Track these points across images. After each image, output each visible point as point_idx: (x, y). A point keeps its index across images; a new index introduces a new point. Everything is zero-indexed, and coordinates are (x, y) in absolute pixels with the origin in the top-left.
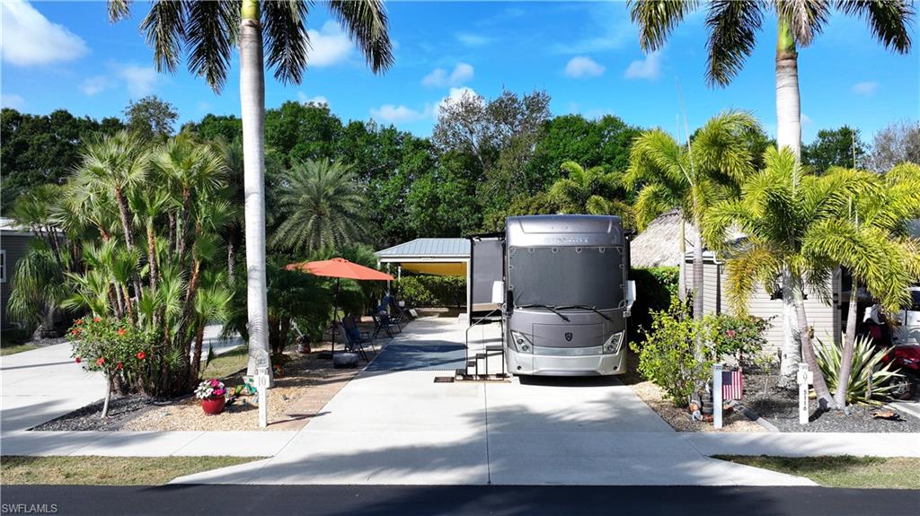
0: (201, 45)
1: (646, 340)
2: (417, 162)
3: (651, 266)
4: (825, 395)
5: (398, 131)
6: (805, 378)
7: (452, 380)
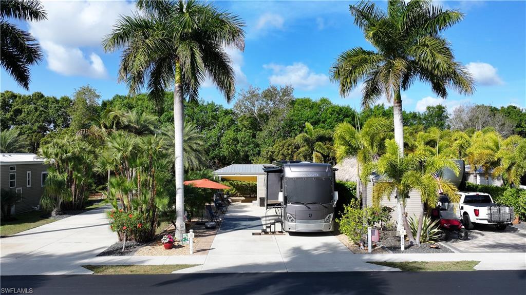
0: (153, 91)
1: (342, 217)
2: (226, 121)
3: (344, 181)
4: (412, 240)
5: (216, 104)
6: (403, 232)
7: (260, 234)
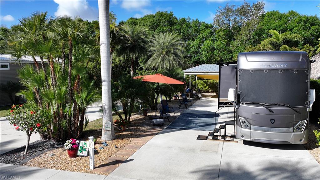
2: (206, 33)
5: (199, 21)
7: (206, 138)
